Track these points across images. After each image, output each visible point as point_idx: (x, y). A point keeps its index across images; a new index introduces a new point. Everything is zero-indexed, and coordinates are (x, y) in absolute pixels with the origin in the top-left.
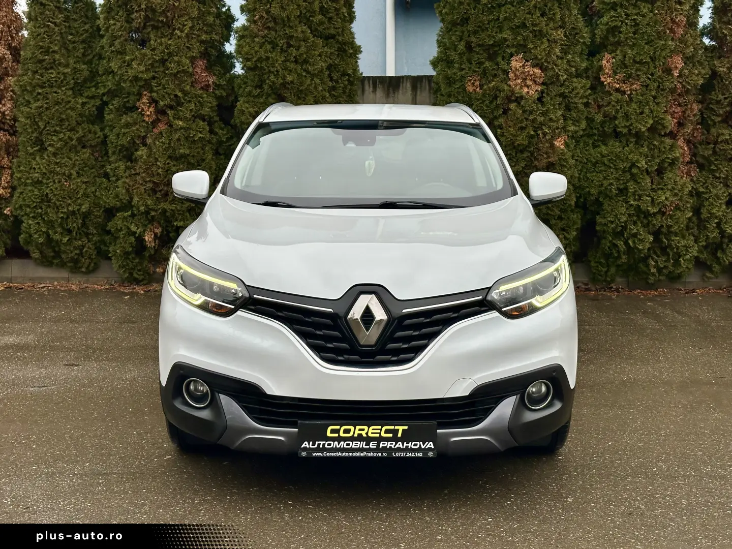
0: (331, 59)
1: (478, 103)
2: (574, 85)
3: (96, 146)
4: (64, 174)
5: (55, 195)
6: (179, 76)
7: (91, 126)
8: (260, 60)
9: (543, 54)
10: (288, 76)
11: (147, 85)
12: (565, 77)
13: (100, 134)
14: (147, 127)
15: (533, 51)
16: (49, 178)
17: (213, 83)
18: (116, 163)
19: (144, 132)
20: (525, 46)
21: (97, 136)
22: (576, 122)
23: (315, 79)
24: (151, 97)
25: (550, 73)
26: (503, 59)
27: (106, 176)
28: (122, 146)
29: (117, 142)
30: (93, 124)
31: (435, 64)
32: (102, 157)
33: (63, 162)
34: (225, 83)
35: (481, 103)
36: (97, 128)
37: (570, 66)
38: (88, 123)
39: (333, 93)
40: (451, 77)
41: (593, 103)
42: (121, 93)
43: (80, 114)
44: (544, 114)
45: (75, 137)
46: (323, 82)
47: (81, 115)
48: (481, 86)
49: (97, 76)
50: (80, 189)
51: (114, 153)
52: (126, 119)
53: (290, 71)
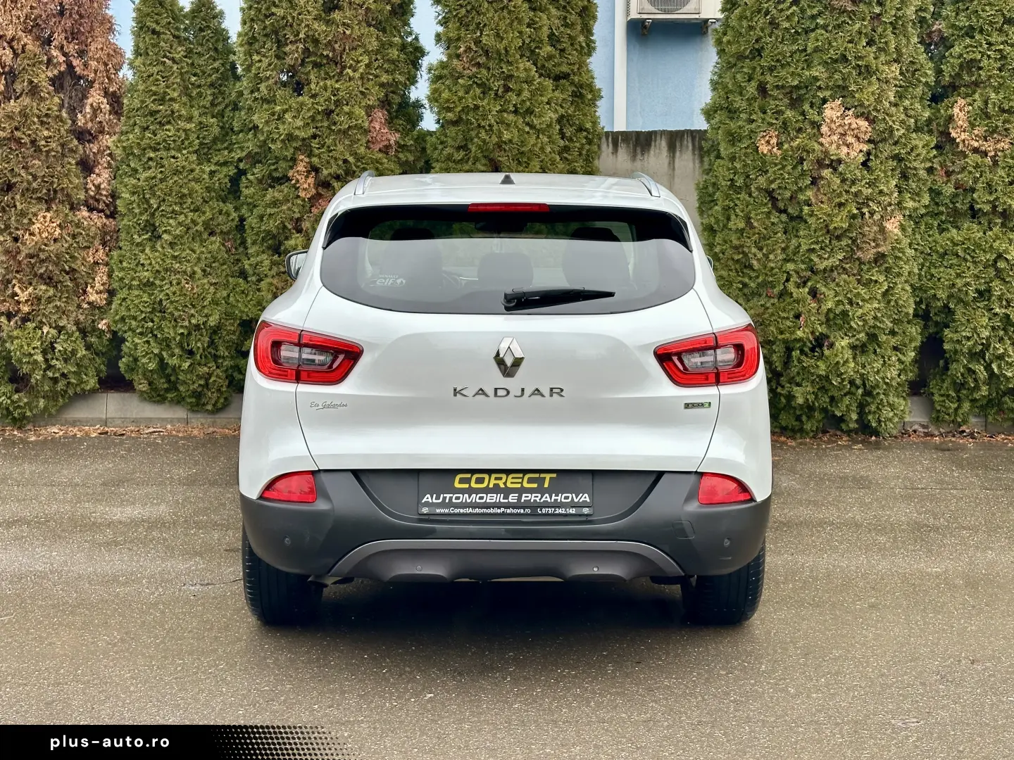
0: (562, 107)
1: (776, 169)
2: (914, 142)
3: (228, 233)
4: (185, 272)
5: (172, 302)
6: (350, 133)
7: (221, 204)
8: (466, 110)
9: (872, 99)
10: (505, 132)
11: (306, 147)
12: (902, 131)
13: (234, 215)
14: (303, 206)
15: (856, 95)
16: (163, 279)
17: (396, 142)
18: (258, 255)
19: (299, 212)
20: (845, 88)
21: (231, 218)
22: (916, 195)
23: (541, 136)
24: (310, 163)
25: (882, 126)
26: (811, 107)
27: (243, 274)
28: (268, 232)
29: (260, 228)
30: (224, 202)
31: (709, 113)
32: (236, 248)
33: (183, 255)
34: (412, 142)
35: (779, 169)
36: (229, 207)
37: (907, 116)
38: (218, 201)
39: (565, 155)
40: (736, 132)
41: (939, 168)
42: (265, 157)
43: (206, 188)
44: (871, 184)
45: (200, 221)
46: (551, 142)
47: (208, 189)
48: (780, 145)
49: (230, 134)
50: (207, 294)
51: (254, 243)
52: (271, 194)
53: (508, 125)
